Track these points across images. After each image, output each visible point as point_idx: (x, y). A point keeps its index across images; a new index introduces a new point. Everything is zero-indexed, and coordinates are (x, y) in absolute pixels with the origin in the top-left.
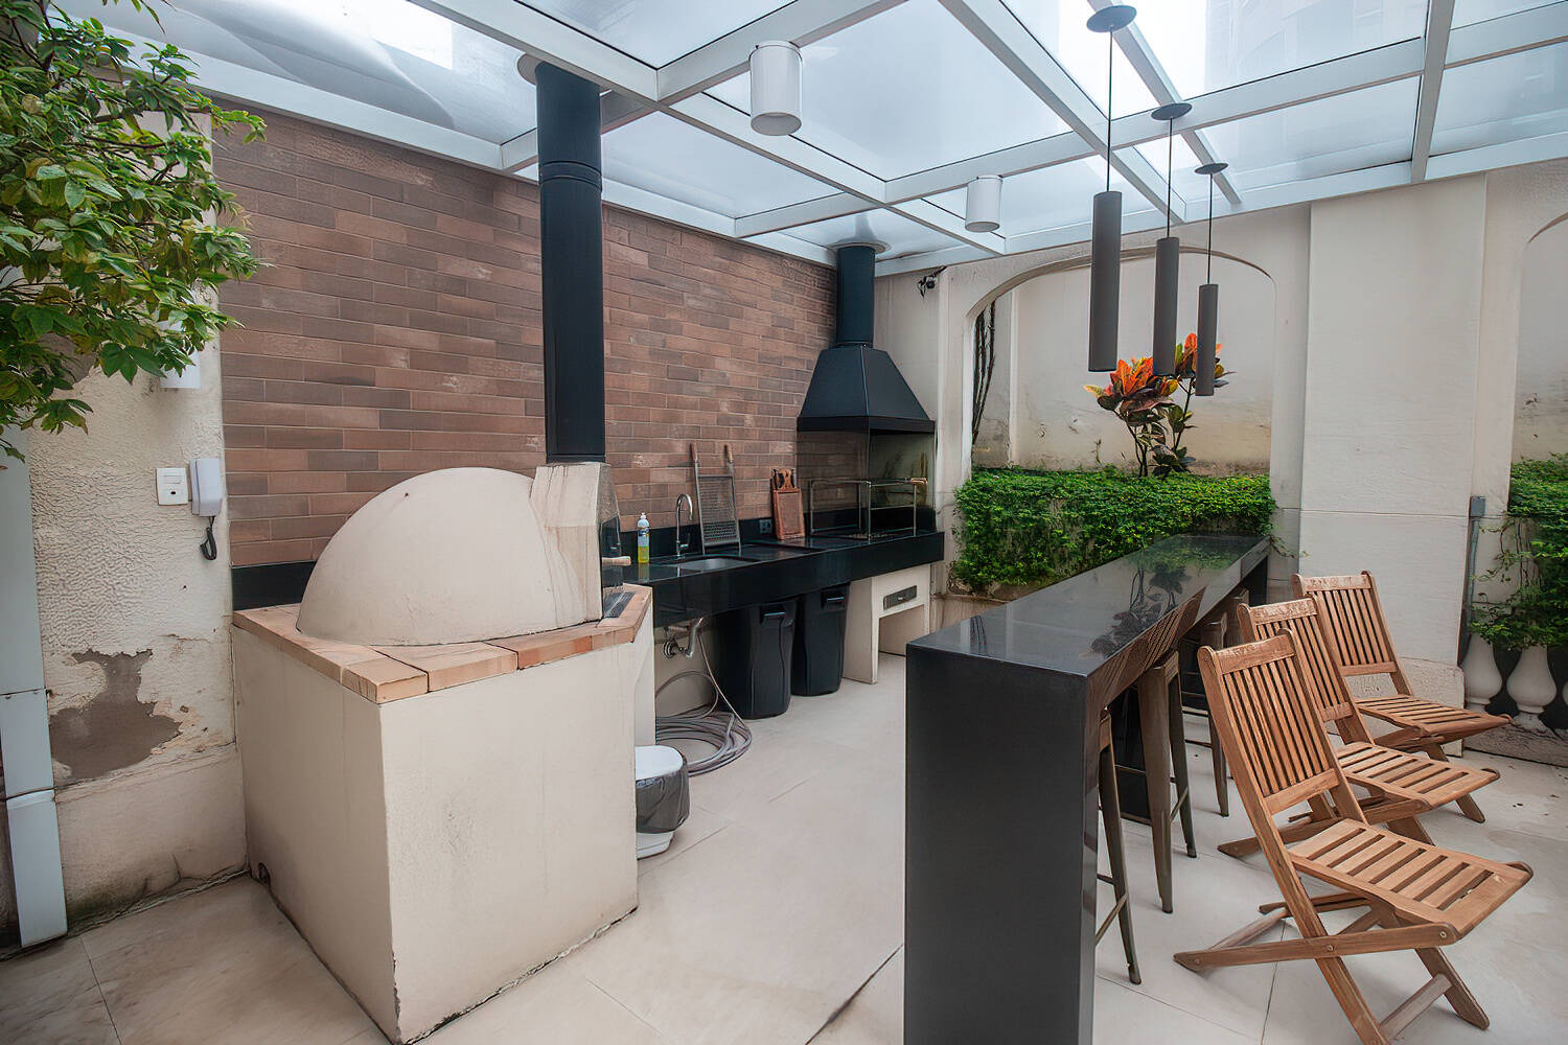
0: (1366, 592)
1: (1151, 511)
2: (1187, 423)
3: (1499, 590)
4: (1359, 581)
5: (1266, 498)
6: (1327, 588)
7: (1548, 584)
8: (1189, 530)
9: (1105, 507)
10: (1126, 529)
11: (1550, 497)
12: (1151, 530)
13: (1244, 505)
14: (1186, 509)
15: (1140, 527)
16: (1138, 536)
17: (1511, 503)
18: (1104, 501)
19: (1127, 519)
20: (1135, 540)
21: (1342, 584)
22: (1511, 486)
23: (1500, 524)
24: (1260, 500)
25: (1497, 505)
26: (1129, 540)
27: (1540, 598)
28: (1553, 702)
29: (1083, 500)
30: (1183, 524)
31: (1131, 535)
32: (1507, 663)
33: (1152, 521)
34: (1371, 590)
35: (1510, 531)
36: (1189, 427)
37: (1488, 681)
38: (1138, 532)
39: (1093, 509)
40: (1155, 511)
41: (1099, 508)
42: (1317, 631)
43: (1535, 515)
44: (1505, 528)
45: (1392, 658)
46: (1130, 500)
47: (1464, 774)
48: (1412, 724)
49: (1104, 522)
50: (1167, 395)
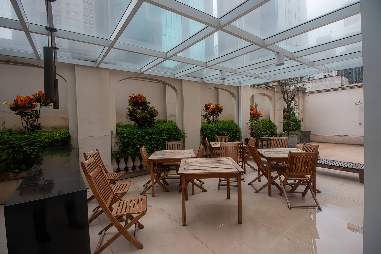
0: (98, 154)
1: (34, 142)
2: (40, 116)
3: (116, 149)
4: (96, 152)
5: (69, 135)
6: (91, 155)
7: (123, 146)
8: (48, 146)
9: (17, 143)
10: (27, 149)
11: (122, 130)
12: (36, 148)
13: (64, 137)
14: (47, 140)
15: (32, 148)
16: (32, 150)
17: (117, 132)
18: (16, 141)
19: (26, 146)
20: (30, 151)
21: (93, 153)
22: (116, 129)
23: (115, 136)
24: (68, 136)
25: (114, 133)
26: (29, 152)
27: (123, 149)
28: (125, 168)
29: (7, 141)
30: (46, 145)
31: (29, 150)
32: (118, 162)
33: (36, 145)
34: (98, 153)
35: (117, 137)
36: (40, 117)
37: (116, 167)
38: (31, 149)
39: (12, 144)
40: (36, 142)
41: (15, 143)
42: (96, 164)
43: (120, 134)
44: (116, 137)
45: (104, 167)
46: (26, 140)
47: (127, 184)
48: (113, 178)
49: (17, 147)
50: (34, 108)
